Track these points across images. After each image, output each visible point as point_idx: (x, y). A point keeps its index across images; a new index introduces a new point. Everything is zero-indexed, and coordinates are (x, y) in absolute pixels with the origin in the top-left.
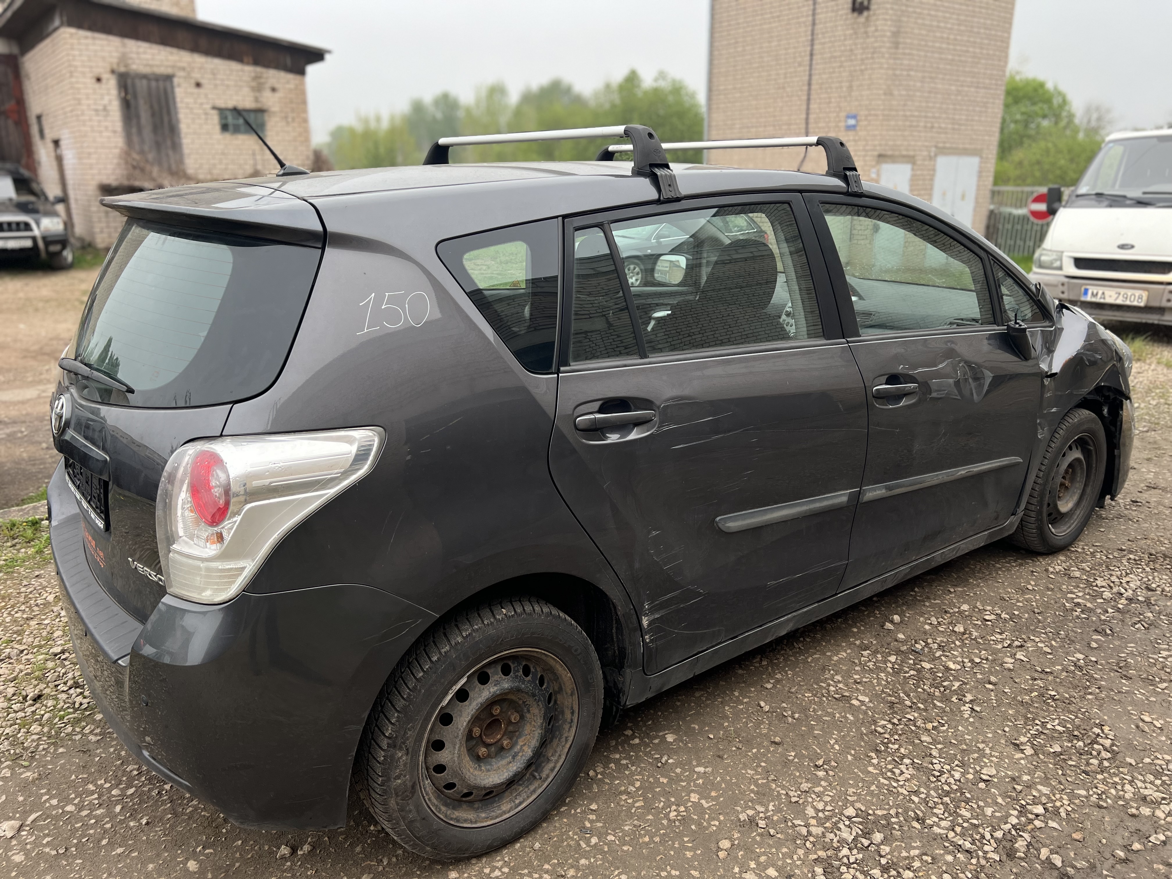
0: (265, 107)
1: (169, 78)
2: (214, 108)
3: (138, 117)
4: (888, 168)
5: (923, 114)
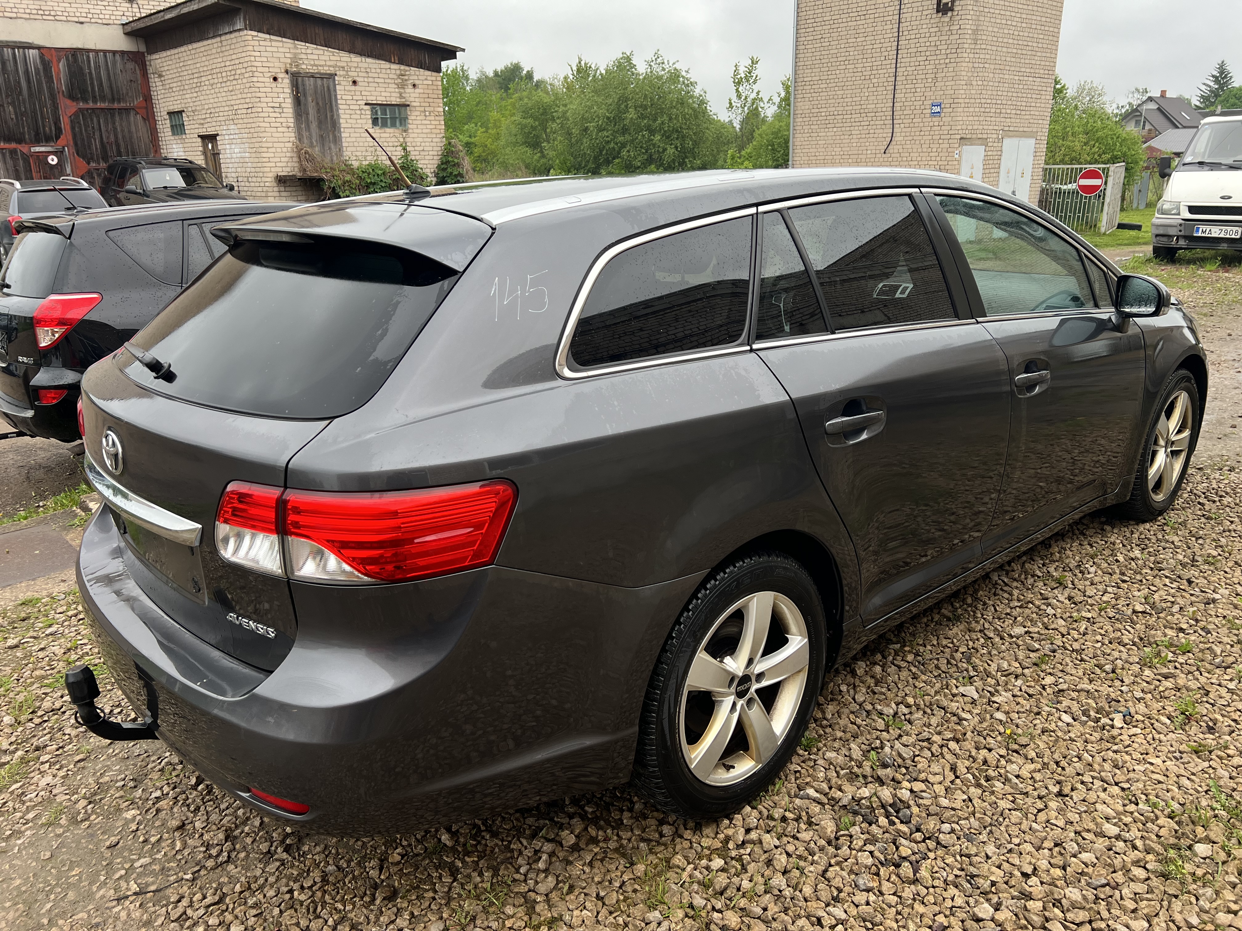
0: (407, 103)
1: (332, 76)
2: (366, 104)
3: (306, 114)
4: (967, 149)
5: (994, 101)
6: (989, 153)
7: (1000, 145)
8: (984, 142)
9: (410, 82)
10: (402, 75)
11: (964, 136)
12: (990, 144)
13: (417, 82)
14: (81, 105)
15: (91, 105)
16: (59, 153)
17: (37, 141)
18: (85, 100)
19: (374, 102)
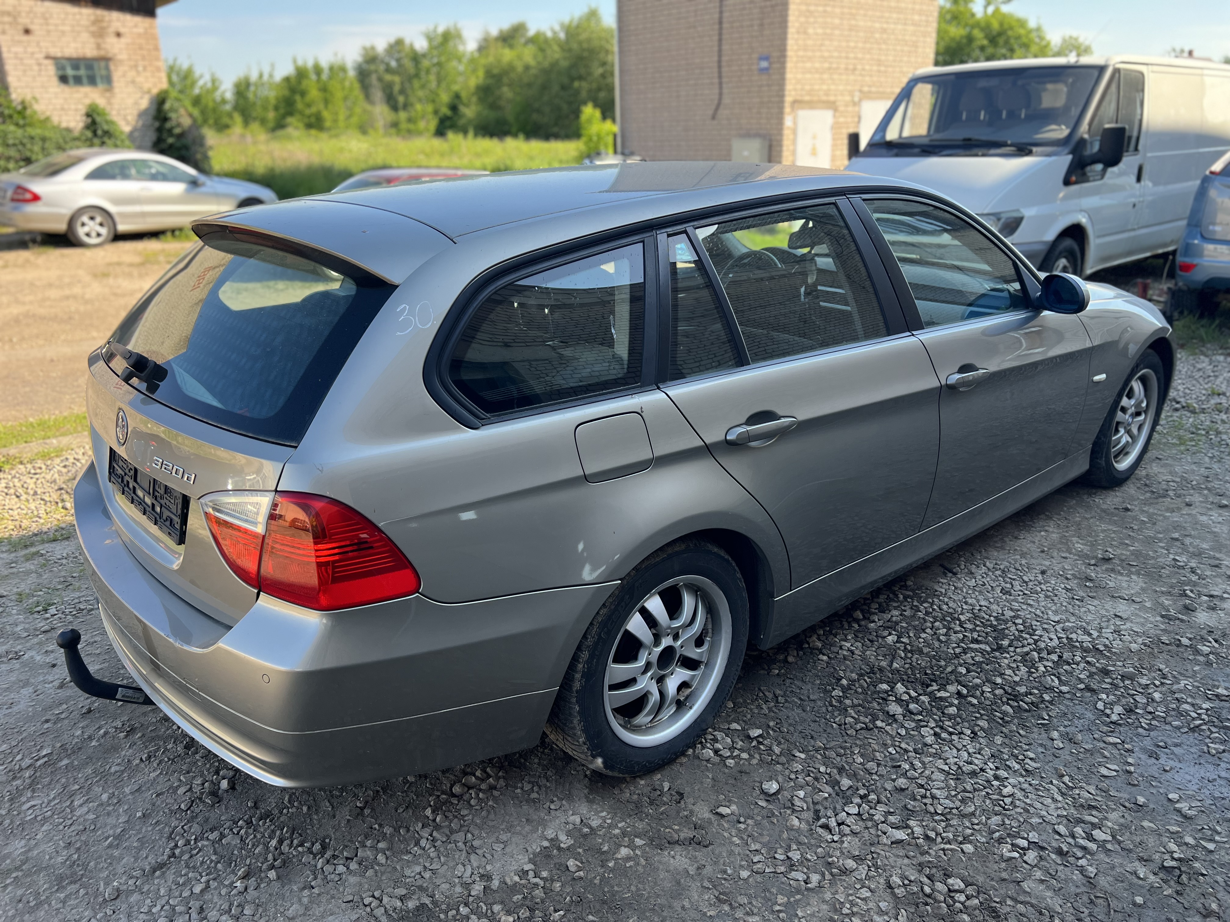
0: (109, 55)
2: (48, 57)
4: (803, 114)
5: (844, 55)
6: (841, 120)
7: (857, 109)
8: (831, 105)
9: (112, 30)
10: (97, 21)
11: (799, 98)
12: (842, 108)
13: (122, 30)
19: (59, 55)
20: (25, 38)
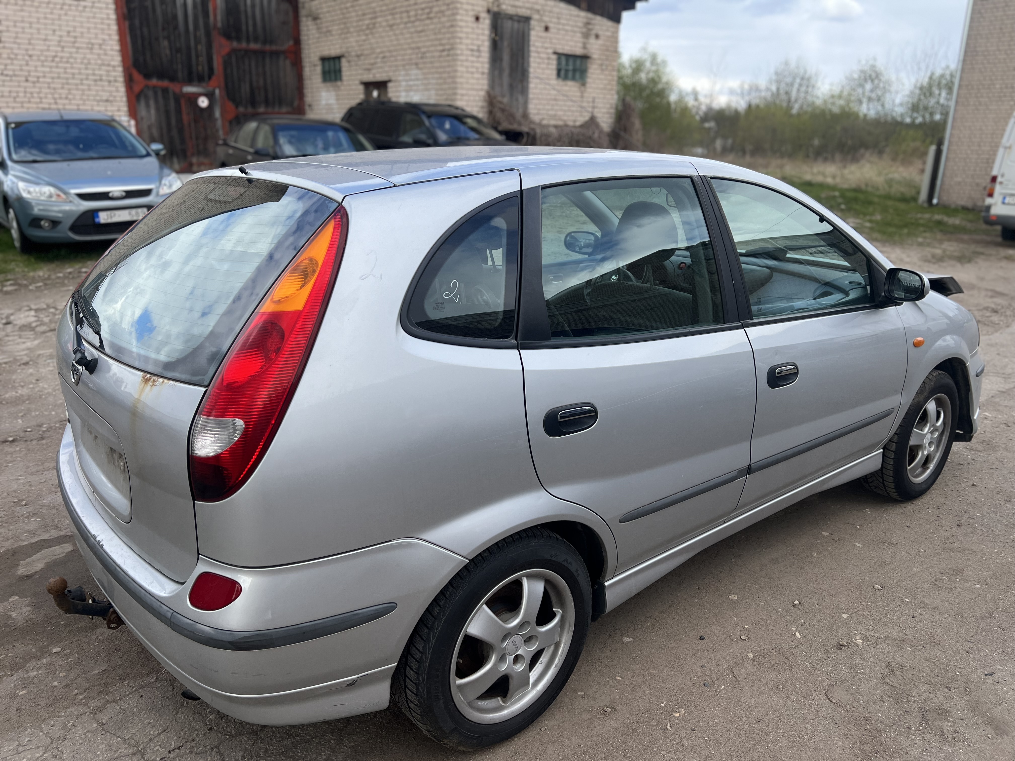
0: (589, 55)
1: (527, 19)
2: (555, 53)
3: (501, 60)
9: (594, 32)
10: (588, 24)
13: (600, 33)
14: (235, 44)
15: (244, 45)
16: (210, 96)
17: (190, 81)
18: (238, 39)
19: (560, 51)
20: (544, 34)
